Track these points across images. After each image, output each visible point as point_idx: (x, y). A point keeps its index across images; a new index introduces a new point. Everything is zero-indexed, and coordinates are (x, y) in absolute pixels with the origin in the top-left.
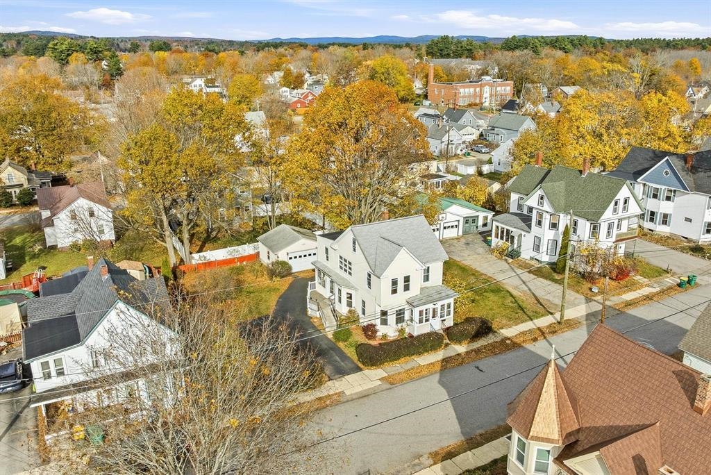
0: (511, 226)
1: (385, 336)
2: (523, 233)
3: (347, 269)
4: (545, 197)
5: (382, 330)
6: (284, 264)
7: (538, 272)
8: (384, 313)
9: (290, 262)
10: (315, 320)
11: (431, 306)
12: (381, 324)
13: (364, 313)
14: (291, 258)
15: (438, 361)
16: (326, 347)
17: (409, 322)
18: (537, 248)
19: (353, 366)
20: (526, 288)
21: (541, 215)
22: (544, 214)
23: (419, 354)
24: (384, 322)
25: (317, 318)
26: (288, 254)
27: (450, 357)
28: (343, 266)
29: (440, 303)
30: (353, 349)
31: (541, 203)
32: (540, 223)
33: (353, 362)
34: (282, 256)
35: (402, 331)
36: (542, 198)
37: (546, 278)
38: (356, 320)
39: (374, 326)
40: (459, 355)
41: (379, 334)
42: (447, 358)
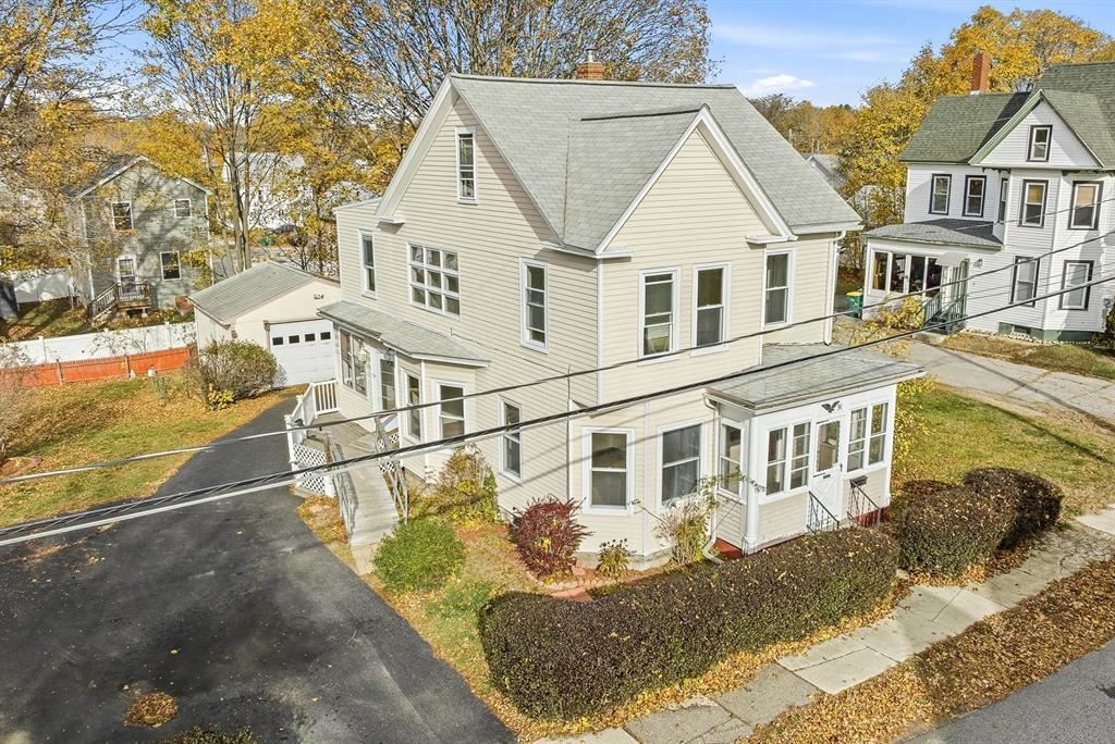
0: (928, 244)
1: (613, 557)
2: (973, 256)
3: (444, 290)
4: (1059, 129)
5: (599, 527)
6: (252, 351)
7: (1044, 359)
8: (609, 452)
9: (275, 350)
10: (314, 509)
11: (814, 414)
12: (595, 502)
13: (514, 464)
14: (278, 341)
17: (717, 491)
18: (1027, 292)
20: (1040, 398)
21: (1040, 188)
22: (1052, 180)
24: (610, 491)
26: (267, 325)
27: (949, 644)
28: (427, 286)
29: (849, 403)
31: (1039, 153)
32: (1034, 214)
34: (249, 329)
35: (688, 529)
36: (1042, 136)
37: (1082, 371)
38: (482, 498)
39: (565, 510)
40: (979, 628)
41: (588, 547)
42: (936, 648)
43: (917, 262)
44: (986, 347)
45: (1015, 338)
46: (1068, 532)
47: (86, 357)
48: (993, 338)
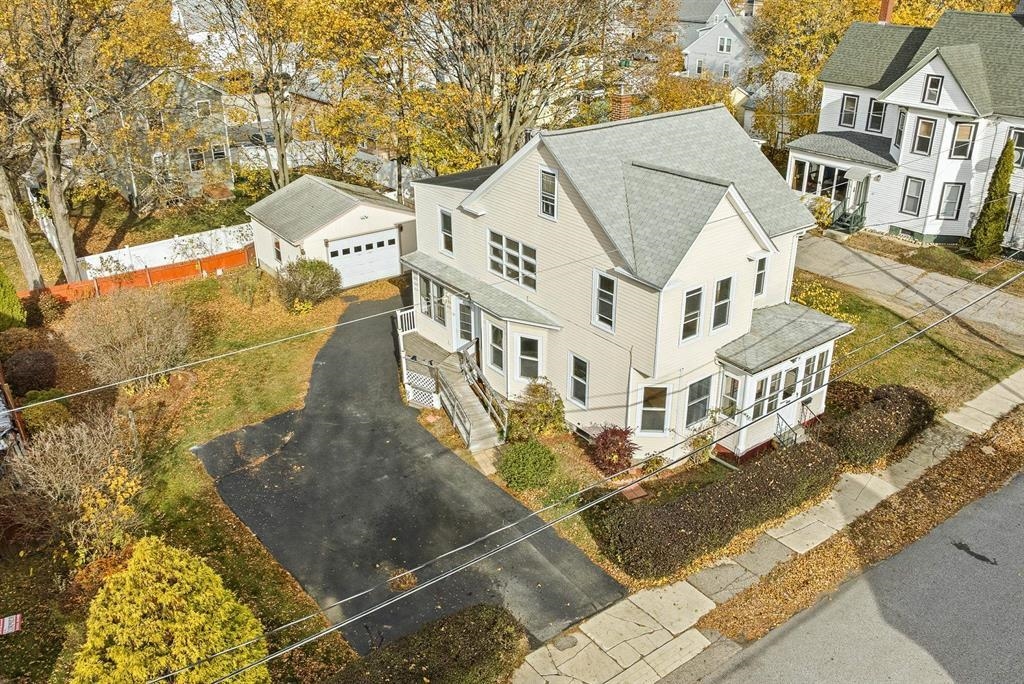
0: (840, 159)
1: (653, 462)
2: (874, 172)
3: (521, 269)
4: (948, 81)
5: (645, 444)
6: (320, 267)
7: (923, 260)
8: (655, 397)
9: (334, 262)
10: (431, 419)
11: (788, 365)
12: (644, 427)
14: (334, 254)
15: (840, 535)
16: (486, 508)
17: (720, 416)
18: (913, 204)
19: (593, 578)
20: (920, 299)
21: (930, 126)
22: (940, 121)
23: (780, 513)
24: (653, 422)
25: (434, 412)
26: (327, 243)
27: (867, 517)
28: (505, 262)
29: (804, 357)
30: (573, 513)
31: (932, 96)
32: (924, 145)
33: (587, 562)
34: (314, 248)
35: (699, 442)
36: (935, 84)
37: (950, 272)
38: (554, 415)
39: (627, 432)
40: (884, 505)
41: (638, 456)
42: (859, 520)
43: (829, 171)
44: (879, 246)
45: (902, 240)
46: (938, 427)
47: (169, 262)
48: (885, 238)
